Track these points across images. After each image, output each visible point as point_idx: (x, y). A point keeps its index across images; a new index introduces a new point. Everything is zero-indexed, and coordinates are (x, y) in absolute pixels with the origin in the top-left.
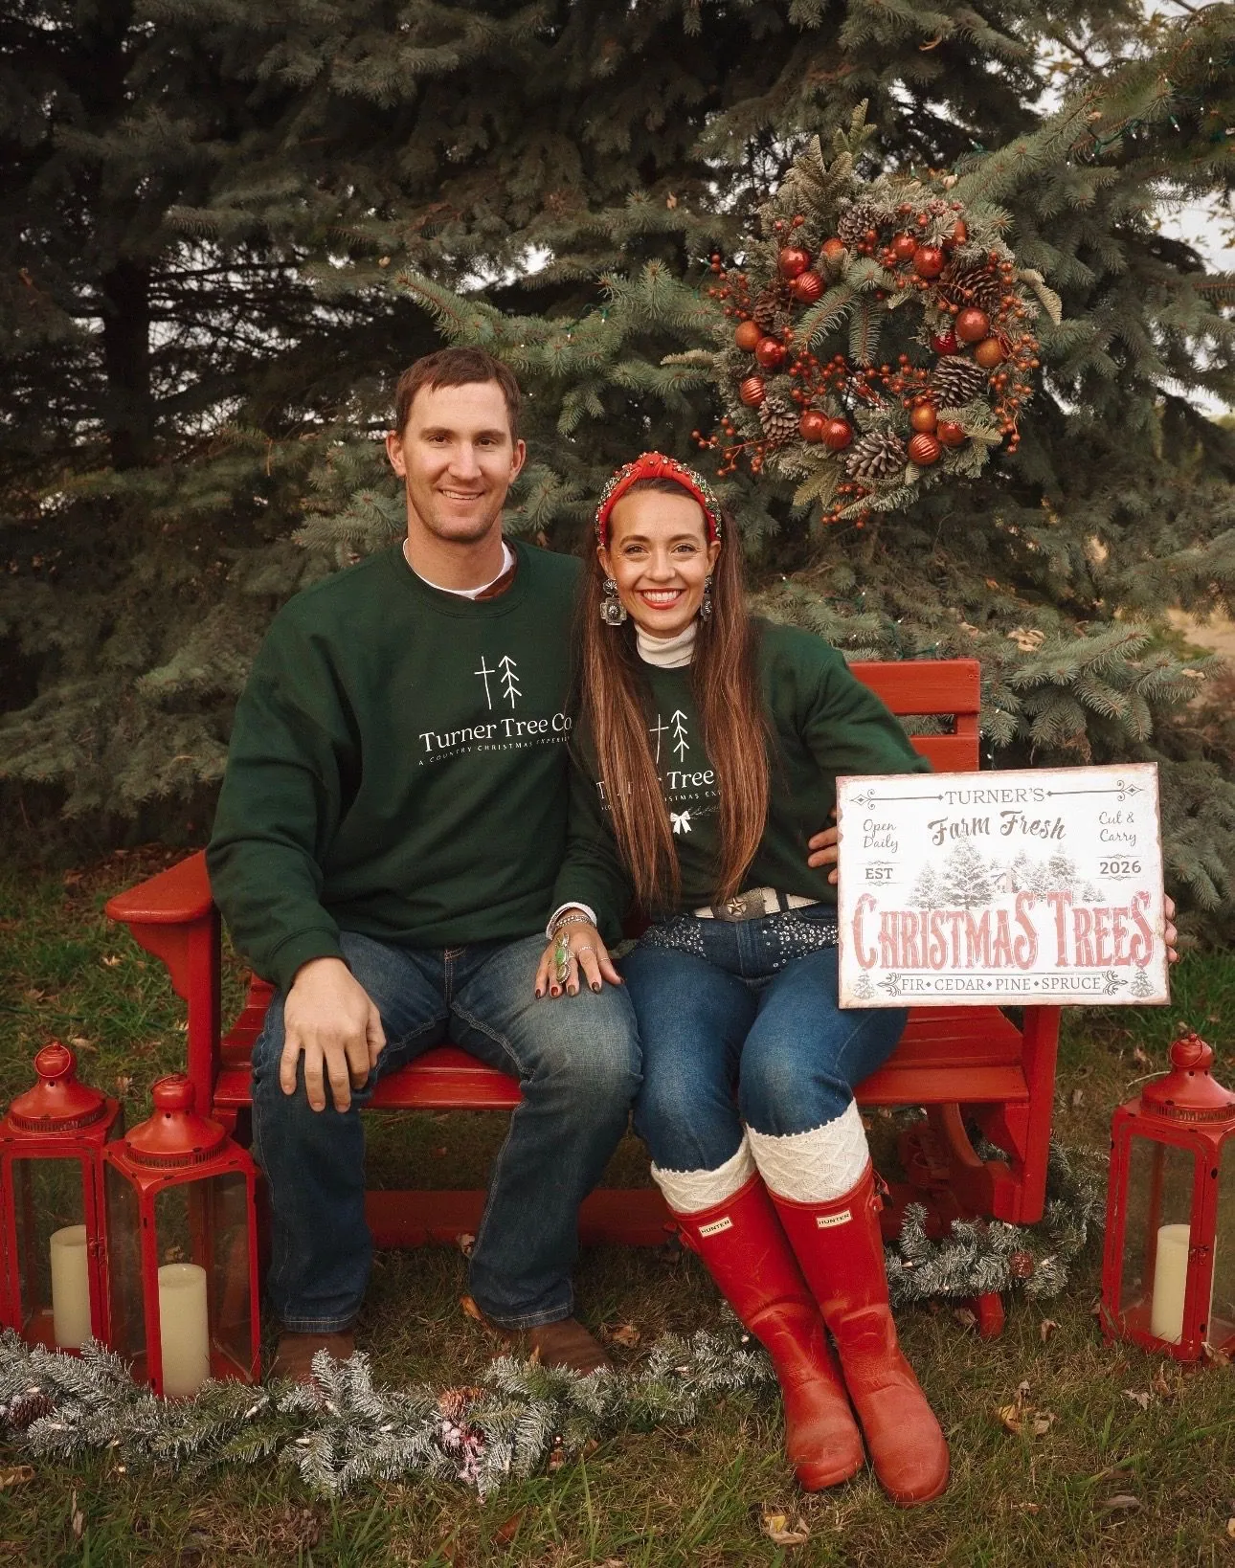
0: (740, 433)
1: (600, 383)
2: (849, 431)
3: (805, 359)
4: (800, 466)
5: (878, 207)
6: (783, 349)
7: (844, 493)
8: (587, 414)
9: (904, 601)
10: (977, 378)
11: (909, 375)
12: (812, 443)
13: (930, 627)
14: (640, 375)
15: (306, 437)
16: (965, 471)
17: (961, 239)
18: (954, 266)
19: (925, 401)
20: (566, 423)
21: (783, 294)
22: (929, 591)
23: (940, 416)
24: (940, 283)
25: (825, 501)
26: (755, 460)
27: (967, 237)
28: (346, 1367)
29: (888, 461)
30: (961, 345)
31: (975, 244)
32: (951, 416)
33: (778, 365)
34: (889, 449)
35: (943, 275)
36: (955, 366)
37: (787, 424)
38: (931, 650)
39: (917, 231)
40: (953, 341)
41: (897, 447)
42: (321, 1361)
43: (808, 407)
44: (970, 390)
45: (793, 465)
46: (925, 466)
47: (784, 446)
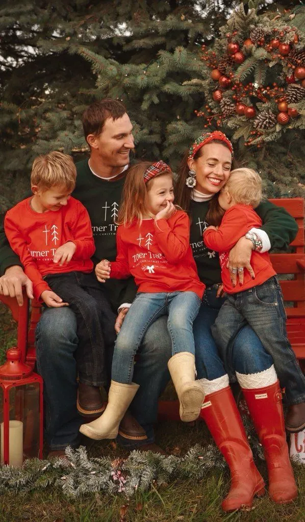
0: (213, 111)
1: (158, 91)
2: (255, 111)
3: (238, 85)
4: (236, 124)
5: (265, 29)
6: (229, 81)
7: (253, 134)
8: (153, 102)
9: (275, 175)
10: (302, 92)
11: (277, 90)
12: (240, 115)
13: (286, 185)
14: (174, 89)
15: (34, 107)
16: (299, 126)
17: (296, 42)
18: (293, 51)
19: (283, 100)
20: (145, 106)
21: (229, 60)
22: (286, 171)
23: (289, 106)
24: (289, 57)
25: (245, 137)
26: (219, 121)
27: (298, 40)
28: (78, 452)
29: (269, 123)
30: (297, 80)
31: (301, 43)
32: (293, 106)
33: (227, 86)
34: (270, 118)
35: (289, 54)
36: (295, 88)
37: (231, 108)
38: (287, 194)
39: (280, 38)
40: (293, 79)
41: (273, 118)
42: (68, 450)
43: (239, 102)
44: (300, 97)
45: (233, 123)
46: (284, 125)
47: (229, 116)
